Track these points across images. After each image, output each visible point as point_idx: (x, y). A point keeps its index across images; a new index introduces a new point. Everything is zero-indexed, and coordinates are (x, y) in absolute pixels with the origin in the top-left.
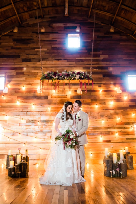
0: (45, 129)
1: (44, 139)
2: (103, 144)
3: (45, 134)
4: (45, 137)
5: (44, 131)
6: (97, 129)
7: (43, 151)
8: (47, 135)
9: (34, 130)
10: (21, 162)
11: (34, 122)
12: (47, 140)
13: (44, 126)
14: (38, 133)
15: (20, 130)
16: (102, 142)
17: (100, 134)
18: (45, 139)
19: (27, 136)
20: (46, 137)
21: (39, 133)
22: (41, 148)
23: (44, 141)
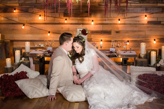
1: (55, 17)
2: (148, 27)
3: (55, 10)
4: (56, 14)
7: (53, 35)
9: (38, 3)
10: (21, 61)
12: (59, 19)
14: (44, 8)
15: (16, 3)
16: (146, 24)
19: (27, 13)
22: (49, 32)
23: (55, 20)
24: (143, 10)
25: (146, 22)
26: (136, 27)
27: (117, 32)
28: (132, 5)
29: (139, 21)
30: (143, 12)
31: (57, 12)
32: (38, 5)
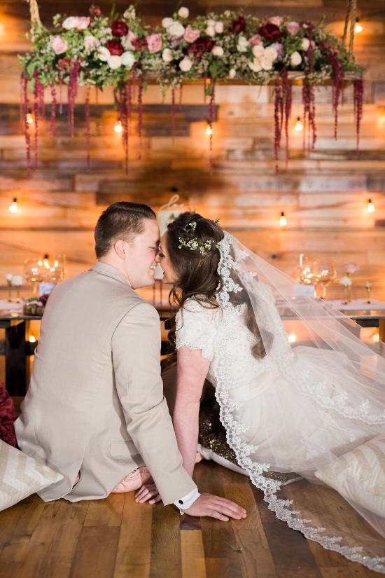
0: (67, 154)
1: (66, 207)
2: (375, 239)
3: (67, 184)
4: (67, 195)
5: (64, 165)
6: (350, 159)
8: (79, 188)
9: (9, 161)
11: (5, 113)
12: (80, 214)
13: (59, 140)
14: (28, 177)
16: (370, 230)
17: (364, 187)
18: (69, 212)
20: (73, 199)
21: (38, 175)
22: (46, 257)
23: (64, 217)
24: (359, 184)
25: (371, 223)
26: (336, 238)
27: (274, 257)
28: (324, 165)
29: (345, 220)
30: (357, 189)
31: (72, 189)
32: (10, 165)
